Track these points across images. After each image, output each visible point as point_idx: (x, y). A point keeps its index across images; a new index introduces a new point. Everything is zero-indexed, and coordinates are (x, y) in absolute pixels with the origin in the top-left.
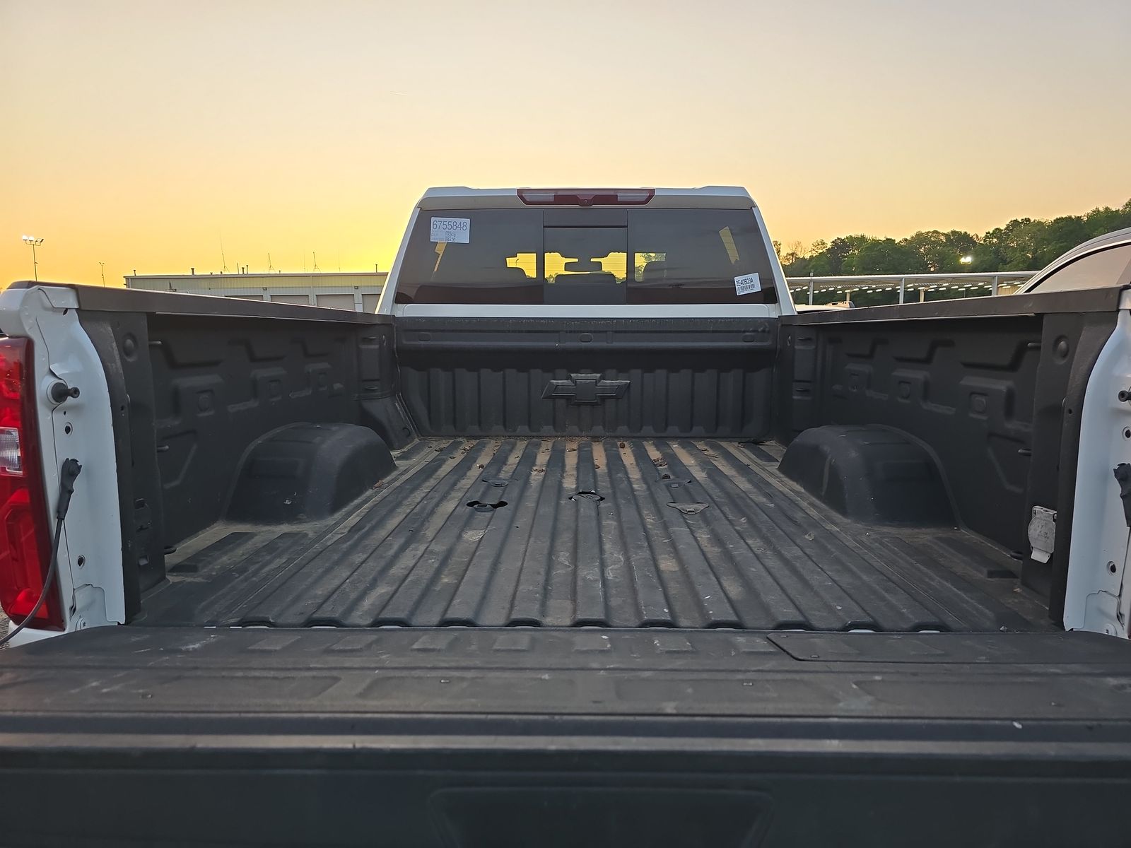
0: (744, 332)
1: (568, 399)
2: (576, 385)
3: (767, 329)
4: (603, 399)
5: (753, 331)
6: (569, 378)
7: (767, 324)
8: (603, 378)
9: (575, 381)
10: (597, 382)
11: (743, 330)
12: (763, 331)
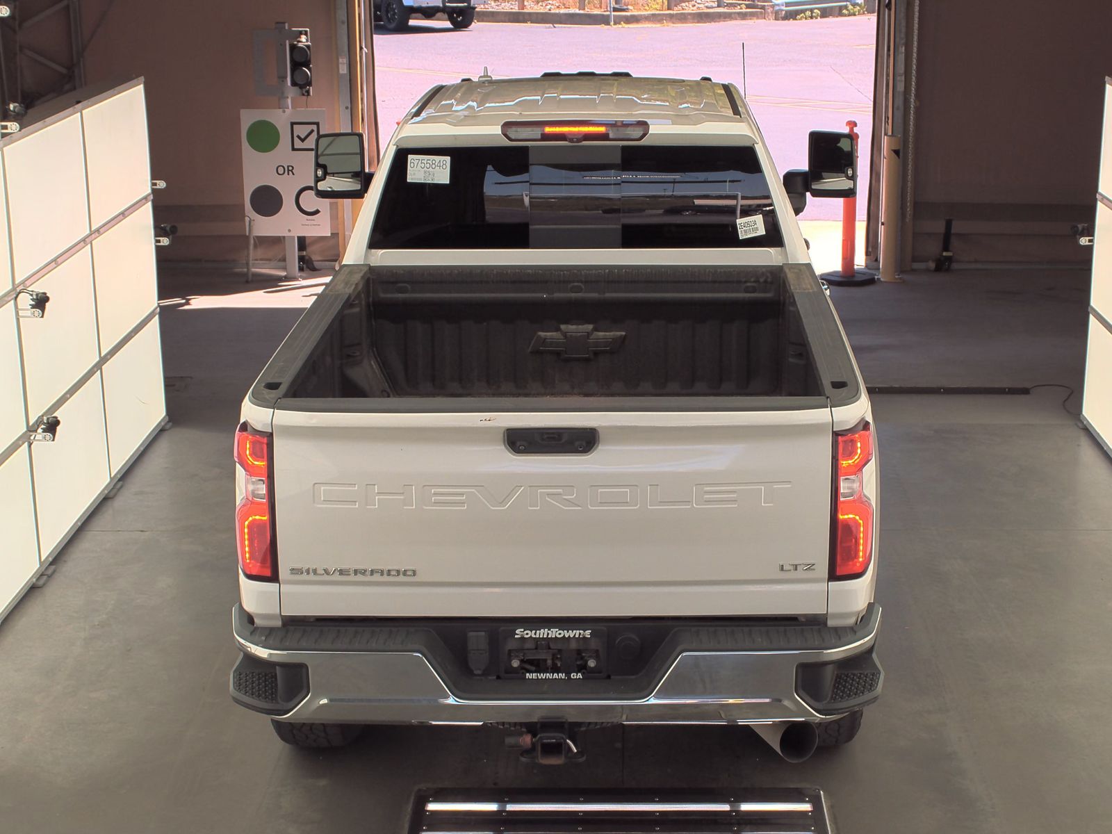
0: (745, 282)
1: (558, 354)
2: (566, 337)
3: (769, 280)
4: (596, 354)
5: (754, 282)
6: (558, 329)
7: (769, 275)
8: (596, 329)
9: (565, 334)
10: (589, 335)
11: (744, 280)
12: (766, 282)
